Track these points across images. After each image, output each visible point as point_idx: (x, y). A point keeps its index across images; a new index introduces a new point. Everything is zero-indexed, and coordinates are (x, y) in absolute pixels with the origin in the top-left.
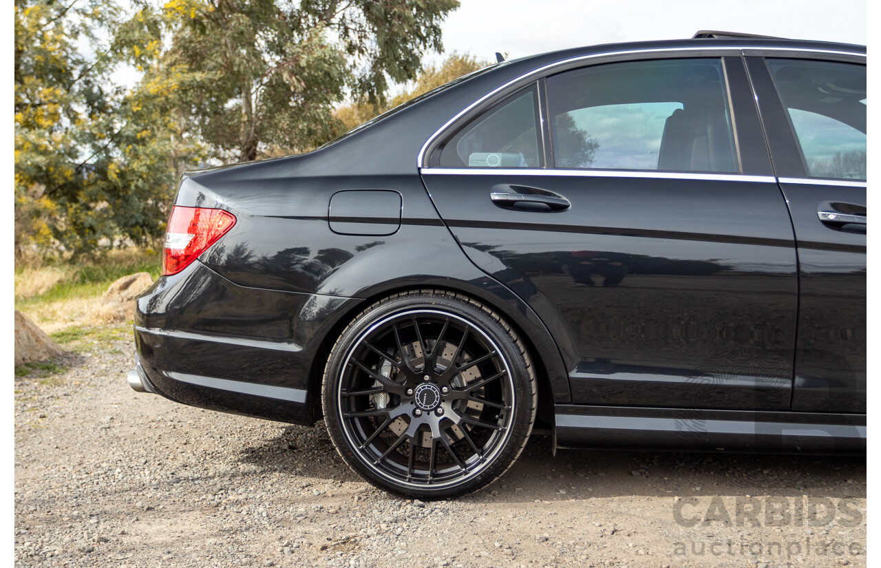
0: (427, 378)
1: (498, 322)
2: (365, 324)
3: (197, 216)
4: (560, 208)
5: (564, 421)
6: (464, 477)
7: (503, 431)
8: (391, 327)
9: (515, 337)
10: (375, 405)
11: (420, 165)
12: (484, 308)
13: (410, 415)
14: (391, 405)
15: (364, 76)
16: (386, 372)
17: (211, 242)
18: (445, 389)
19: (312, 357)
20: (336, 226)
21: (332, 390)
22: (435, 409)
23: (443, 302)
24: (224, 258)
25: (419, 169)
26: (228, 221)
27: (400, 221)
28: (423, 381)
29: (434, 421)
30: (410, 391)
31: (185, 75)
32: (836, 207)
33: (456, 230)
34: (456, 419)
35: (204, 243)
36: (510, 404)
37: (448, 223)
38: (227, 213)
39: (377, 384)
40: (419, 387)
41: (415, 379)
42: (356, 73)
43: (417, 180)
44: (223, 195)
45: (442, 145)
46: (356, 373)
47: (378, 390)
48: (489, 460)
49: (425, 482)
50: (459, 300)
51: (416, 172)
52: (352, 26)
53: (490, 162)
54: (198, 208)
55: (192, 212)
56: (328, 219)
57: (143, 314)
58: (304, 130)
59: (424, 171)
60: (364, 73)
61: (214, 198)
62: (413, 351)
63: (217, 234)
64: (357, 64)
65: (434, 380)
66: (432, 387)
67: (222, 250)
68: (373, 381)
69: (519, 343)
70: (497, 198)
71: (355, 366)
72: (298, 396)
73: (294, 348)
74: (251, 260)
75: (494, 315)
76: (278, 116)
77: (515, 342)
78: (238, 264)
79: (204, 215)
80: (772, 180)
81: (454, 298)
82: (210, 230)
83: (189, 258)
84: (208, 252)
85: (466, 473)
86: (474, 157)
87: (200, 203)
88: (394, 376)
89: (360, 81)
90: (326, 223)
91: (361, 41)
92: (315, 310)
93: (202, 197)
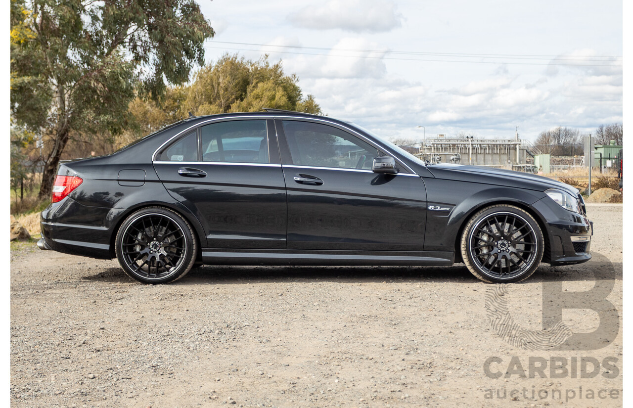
0: (155, 239)
1: (181, 218)
2: (132, 219)
3: (66, 179)
4: (203, 176)
5: (205, 254)
6: (168, 275)
7: (182, 258)
8: (141, 220)
9: (187, 223)
10: (135, 250)
11: (153, 160)
12: (176, 213)
13: (149, 253)
14: (141, 249)
15: (149, 80)
16: (139, 238)
17: (71, 191)
18: (161, 243)
19: (111, 232)
20: (121, 183)
21: (119, 245)
22: (158, 251)
23: (160, 210)
24: (76, 196)
25: (152, 162)
26: (79, 181)
27: (145, 181)
28: (153, 240)
29: (157, 255)
30: (149, 244)
31: (16, 79)
32: (301, 176)
33: (165, 184)
34: (165, 254)
35: (69, 190)
36: (185, 248)
37: (162, 182)
38: (79, 178)
39: (137, 242)
40: (152, 242)
41: (151, 240)
42: (143, 78)
43: (152, 166)
44: (77, 171)
45: (161, 152)
46: (128, 238)
47: (137, 244)
48: (177, 269)
49: (154, 277)
50: (166, 210)
51: (151, 163)
52: (139, 43)
53: (179, 159)
54: (67, 176)
55: (64, 178)
56: (118, 180)
57: (44, 219)
58: (105, 121)
59: (154, 162)
60: (149, 77)
61: (73, 172)
62: (150, 230)
63: (74, 187)
64: (143, 71)
65: (157, 240)
66: (156, 243)
67: (75, 194)
68: (135, 241)
69: (188, 225)
70: (181, 173)
71: (128, 235)
72: (106, 247)
73: (104, 228)
74: (85, 197)
75: (179, 215)
76: (85, 112)
77: (187, 225)
78: (81, 198)
79: (69, 180)
80: (280, 166)
81: (165, 209)
82: (71, 185)
83: (63, 195)
84: (71, 194)
85: (169, 274)
86: (173, 157)
87: (67, 174)
88: (143, 239)
89: (145, 83)
90: (117, 181)
91: (145, 53)
92: (112, 216)
93: (68, 171)
